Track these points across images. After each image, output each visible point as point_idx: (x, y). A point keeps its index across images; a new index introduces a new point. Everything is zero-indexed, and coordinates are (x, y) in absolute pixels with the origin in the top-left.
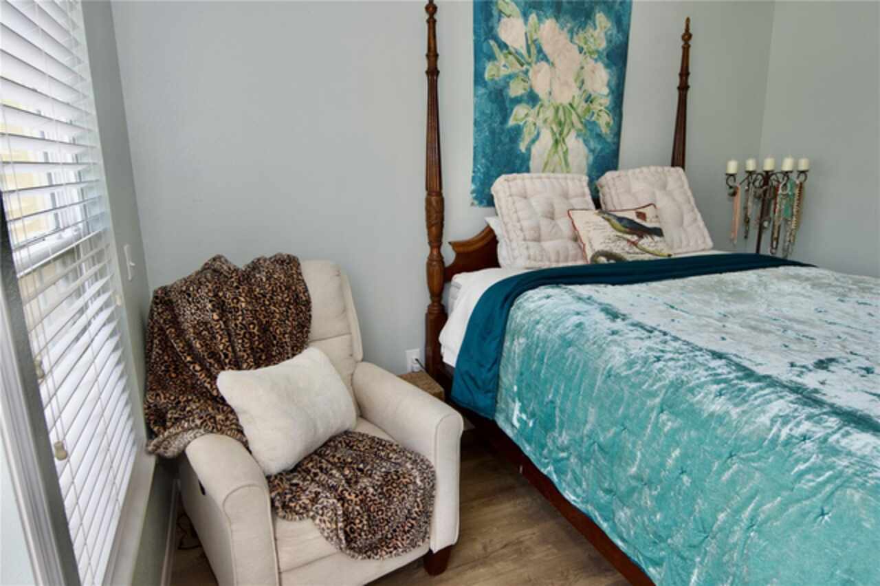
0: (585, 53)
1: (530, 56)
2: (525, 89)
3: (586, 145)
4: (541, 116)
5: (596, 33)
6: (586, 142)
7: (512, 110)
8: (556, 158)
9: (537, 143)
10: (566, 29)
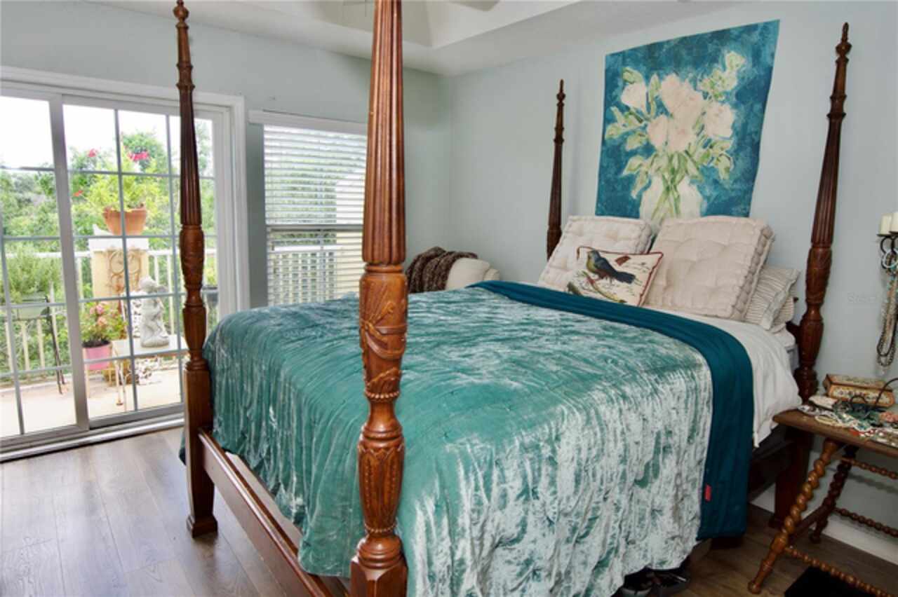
0: (710, 98)
1: (649, 112)
2: (641, 142)
3: (701, 192)
4: (655, 165)
5: (725, 75)
6: (701, 189)
7: (627, 162)
8: (667, 205)
9: (649, 190)
10: (687, 80)
